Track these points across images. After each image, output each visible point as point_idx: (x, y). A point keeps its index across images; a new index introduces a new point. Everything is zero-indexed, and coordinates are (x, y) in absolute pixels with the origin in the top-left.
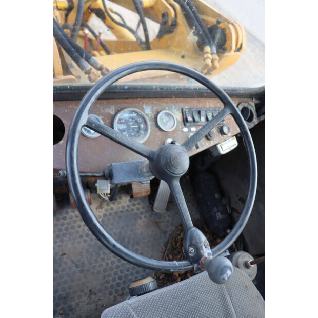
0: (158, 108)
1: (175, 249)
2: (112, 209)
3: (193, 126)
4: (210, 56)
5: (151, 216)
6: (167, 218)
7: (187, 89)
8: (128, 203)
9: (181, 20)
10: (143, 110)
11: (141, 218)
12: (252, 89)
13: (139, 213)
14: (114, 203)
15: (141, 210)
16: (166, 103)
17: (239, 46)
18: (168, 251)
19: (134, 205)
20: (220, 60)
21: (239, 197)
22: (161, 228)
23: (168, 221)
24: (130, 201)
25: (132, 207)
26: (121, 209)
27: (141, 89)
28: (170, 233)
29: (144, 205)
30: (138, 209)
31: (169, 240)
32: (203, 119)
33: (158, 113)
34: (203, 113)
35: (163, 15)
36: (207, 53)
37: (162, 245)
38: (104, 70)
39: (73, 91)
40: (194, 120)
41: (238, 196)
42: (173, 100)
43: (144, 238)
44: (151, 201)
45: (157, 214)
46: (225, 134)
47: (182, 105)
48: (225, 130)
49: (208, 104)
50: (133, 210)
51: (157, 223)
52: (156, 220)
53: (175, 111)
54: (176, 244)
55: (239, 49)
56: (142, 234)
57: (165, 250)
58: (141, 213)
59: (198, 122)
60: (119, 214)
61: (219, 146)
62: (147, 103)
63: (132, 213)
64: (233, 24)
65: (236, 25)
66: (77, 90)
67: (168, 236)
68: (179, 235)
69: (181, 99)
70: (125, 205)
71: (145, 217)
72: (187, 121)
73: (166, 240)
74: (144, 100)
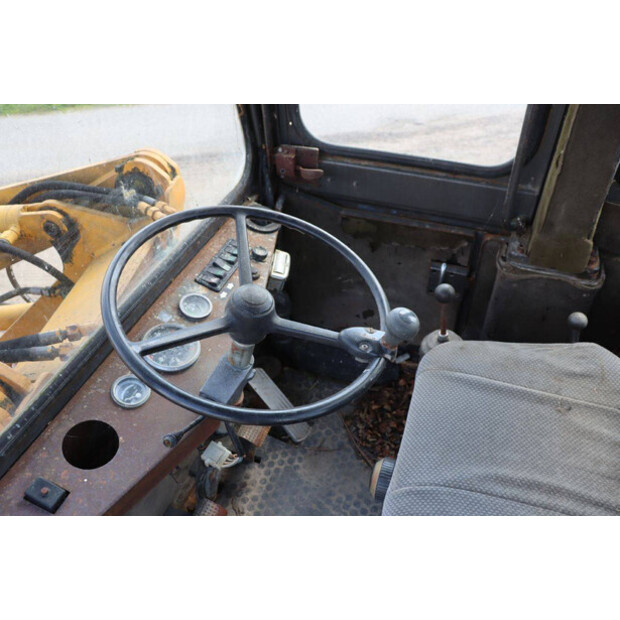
0: (172, 304)
1: (373, 447)
2: (255, 499)
3: (226, 284)
4: (153, 209)
5: (304, 452)
6: (323, 431)
7: (176, 255)
8: (262, 471)
9: (74, 211)
10: (159, 321)
11: (297, 467)
12: (235, 190)
13: (288, 465)
14: (248, 491)
15: (286, 459)
16: (173, 291)
17: (169, 170)
18: (370, 459)
19: (271, 464)
20: (168, 202)
21: (361, 316)
22: (331, 448)
23: (328, 433)
24: (263, 466)
25: (272, 469)
26: (264, 486)
27: (134, 301)
28: (346, 440)
29: (282, 451)
30: (282, 463)
31: (355, 448)
32: (226, 267)
33: (179, 309)
34: (219, 262)
35: (47, 228)
36: (147, 209)
37: (356, 462)
38: (70, 332)
39: (70, 376)
40: (220, 277)
41: (358, 316)
42: (176, 282)
43: (329, 480)
44: (284, 437)
45: (307, 441)
46: (265, 257)
47: (190, 278)
48: (260, 253)
49: (212, 250)
50: (277, 470)
51: (320, 450)
52: (314, 448)
53: (191, 290)
54: (368, 442)
55: (173, 173)
56: (321, 480)
57: (366, 460)
58: (291, 461)
59: (225, 275)
60: (269, 493)
61: (274, 274)
62: (155, 312)
63: (280, 474)
64: (137, 156)
65: (141, 153)
66: (73, 369)
67: (348, 446)
68: (358, 429)
69: (182, 273)
70: (263, 476)
71: (300, 460)
72: (214, 285)
73: (353, 452)
74: (148, 313)
